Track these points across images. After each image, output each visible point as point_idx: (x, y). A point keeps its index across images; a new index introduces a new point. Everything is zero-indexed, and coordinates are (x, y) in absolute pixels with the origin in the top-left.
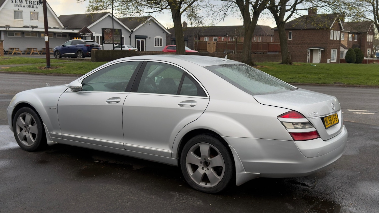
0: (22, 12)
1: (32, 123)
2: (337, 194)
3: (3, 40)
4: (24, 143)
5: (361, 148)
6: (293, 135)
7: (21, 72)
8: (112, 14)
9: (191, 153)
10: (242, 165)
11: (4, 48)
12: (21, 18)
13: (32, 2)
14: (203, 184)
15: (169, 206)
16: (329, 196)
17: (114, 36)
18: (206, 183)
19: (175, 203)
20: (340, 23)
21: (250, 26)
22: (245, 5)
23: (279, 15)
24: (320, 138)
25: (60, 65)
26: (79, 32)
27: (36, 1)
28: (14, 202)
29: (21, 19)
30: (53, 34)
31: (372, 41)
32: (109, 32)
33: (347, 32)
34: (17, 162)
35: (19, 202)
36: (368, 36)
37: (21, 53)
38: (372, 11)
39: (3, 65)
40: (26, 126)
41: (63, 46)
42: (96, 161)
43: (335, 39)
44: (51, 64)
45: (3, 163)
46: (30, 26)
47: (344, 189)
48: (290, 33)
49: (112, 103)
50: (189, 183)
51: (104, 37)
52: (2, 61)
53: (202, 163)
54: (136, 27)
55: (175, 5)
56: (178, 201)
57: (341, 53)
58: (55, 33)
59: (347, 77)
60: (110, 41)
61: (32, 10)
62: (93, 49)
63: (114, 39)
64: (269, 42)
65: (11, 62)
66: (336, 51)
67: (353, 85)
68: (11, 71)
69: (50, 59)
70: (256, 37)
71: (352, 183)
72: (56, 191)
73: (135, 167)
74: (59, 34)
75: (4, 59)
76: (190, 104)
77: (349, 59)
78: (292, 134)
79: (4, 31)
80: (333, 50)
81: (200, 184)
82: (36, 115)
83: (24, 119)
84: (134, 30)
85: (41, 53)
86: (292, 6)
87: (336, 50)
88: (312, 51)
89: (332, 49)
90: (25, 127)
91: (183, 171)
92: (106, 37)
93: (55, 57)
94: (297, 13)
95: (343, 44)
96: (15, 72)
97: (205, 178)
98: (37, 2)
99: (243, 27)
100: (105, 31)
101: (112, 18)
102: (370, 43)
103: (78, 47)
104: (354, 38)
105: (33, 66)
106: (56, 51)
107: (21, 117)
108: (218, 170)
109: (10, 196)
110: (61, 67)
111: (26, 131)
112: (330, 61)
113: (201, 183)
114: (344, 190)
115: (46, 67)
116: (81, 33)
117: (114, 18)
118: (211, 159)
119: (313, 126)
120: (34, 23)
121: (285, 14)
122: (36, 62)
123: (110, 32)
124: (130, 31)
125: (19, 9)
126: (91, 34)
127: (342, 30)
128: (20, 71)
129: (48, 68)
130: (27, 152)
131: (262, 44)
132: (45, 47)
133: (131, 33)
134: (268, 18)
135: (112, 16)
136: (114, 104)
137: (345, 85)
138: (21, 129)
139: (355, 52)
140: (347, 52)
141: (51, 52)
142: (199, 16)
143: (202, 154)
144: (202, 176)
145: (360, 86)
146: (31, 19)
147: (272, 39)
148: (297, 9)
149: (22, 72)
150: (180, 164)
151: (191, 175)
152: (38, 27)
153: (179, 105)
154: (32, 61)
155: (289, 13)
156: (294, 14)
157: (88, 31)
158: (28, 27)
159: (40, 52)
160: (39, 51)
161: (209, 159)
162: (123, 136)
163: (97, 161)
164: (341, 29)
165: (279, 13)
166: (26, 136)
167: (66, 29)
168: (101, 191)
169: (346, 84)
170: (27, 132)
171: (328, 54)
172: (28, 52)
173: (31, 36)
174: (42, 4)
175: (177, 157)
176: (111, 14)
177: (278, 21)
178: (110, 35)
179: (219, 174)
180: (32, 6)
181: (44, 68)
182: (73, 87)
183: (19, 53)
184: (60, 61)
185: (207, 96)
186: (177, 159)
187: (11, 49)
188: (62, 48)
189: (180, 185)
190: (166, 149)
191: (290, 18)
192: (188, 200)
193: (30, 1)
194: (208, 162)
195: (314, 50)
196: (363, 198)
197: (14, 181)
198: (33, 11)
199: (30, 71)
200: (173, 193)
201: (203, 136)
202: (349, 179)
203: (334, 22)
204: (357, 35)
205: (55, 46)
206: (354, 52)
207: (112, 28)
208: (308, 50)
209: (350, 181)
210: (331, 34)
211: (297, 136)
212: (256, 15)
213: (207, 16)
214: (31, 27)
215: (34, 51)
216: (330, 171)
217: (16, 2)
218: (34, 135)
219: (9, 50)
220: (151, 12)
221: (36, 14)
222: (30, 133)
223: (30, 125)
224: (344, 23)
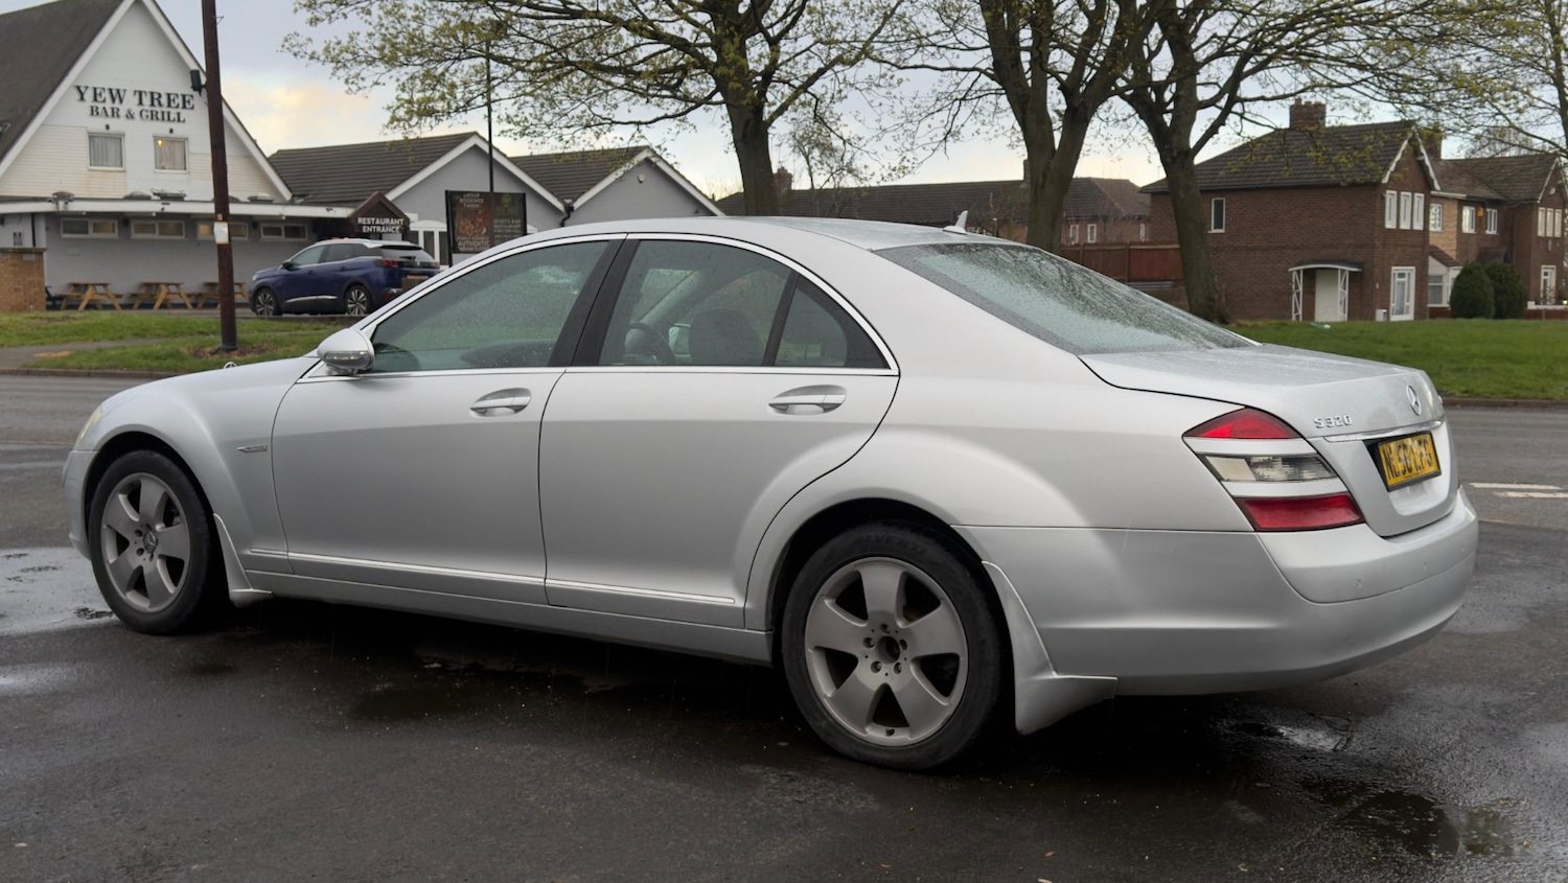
0: (119, 138)
1: (168, 516)
2: (1444, 769)
3: (45, 250)
4: (133, 599)
5: (1537, 609)
6: (1251, 510)
7: (118, 371)
8: (487, 139)
9: (827, 602)
10: (1041, 647)
11: (47, 284)
12: (119, 163)
13: (160, 96)
14: (876, 734)
15: (737, 815)
16: (1411, 774)
17: (496, 221)
18: (890, 728)
19: (762, 803)
20: (1423, 161)
21: (1052, 168)
22: (1029, 82)
23: (1168, 124)
24: (1364, 525)
25: (275, 341)
26: (355, 216)
27: (177, 95)
28: (95, 806)
29: (116, 166)
30: (246, 224)
31: (1558, 234)
32: (474, 206)
33: (1454, 199)
34: (103, 671)
35: (114, 808)
36: (1541, 214)
37: (117, 302)
38: (1554, 106)
39: (42, 344)
40: (143, 530)
41: (288, 266)
42: (432, 663)
43: (1405, 226)
44: (240, 336)
45: (46, 674)
46: (155, 194)
47: (1470, 752)
48: (1219, 205)
49: (493, 415)
50: (818, 732)
51: (456, 225)
52: (38, 328)
53: (872, 643)
54: (583, 193)
55: (742, 89)
56: (776, 796)
57: (1430, 284)
58: (253, 222)
59: (1459, 370)
60: (479, 244)
61: (162, 128)
62: (409, 277)
63: (496, 234)
64: (1131, 244)
65: (76, 334)
66: (1409, 274)
67: (1488, 397)
68: (73, 368)
69: (237, 320)
70: (1077, 226)
71: (1504, 729)
72: (270, 767)
73: (593, 684)
74: (272, 225)
75: (46, 322)
76: (819, 398)
77: (1466, 304)
78: (1248, 505)
79: (48, 215)
80: (1397, 272)
81: (866, 733)
82: (184, 479)
83: (134, 500)
84: (577, 205)
85: (200, 301)
86: (1222, 84)
87: (1411, 270)
88: (1310, 277)
89: (1394, 268)
90: (139, 533)
91: (792, 682)
92: (463, 228)
93: (254, 315)
94: (1246, 115)
95: (1439, 246)
96: (93, 371)
97: (887, 709)
98: (180, 98)
99: (1022, 186)
100: (461, 201)
101: (486, 156)
102: (1550, 243)
103: (347, 270)
104: (1483, 222)
105: (167, 347)
106: (261, 289)
107: (122, 492)
108: (938, 670)
109: (78, 786)
110: (281, 346)
111: (140, 552)
112: (1387, 315)
113: (867, 730)
114: (1470, 755)
115: (217, 347)
116: (360, 220)
117: (495, 155)
118: (911, 625)
119: (1334, 473)
120: (171, 182)
121: (1193, 119)
122: (175, 333)
123: (477, 206)
124: (560, 206)
125: (111, 126)
126: (402, 220)
127: (1435, 190)
128: (111, 367)
129: (228, 351)
130: (144, 637)
131: (1104, 250)
132: (214, 277)
133: (566, 216)
134: (1125, 140)
135: (486, 148)
136: (503, 417)
137: (1453, 398)
138: (122, 544)
139: (1492, 277)
140: (1458, 280)
141: (239, 298)
142: (845, 138)
143: (870, 607)
144: (870, 698)
145: (1519, 401)
146: (156, 168)
147: (1143, 232)
148: (1243, 96)
149: (122, 369)
150: (781, 655)
151: (825, 696)
152: (185, 195)
153: (771, 405)
154: (164, 329)
155: (1213, 113)
156: (1232, 118)
157: (390, 211)
158: (148, 198)
159: (192, 300)
160: (189, 296)
161: (900, 624)
162: (544, 548)
163: (436, 665)
164: (1428, 185)
165: (1170, 115)
166: (140, 569)
167: (302, 204)
168: (454, 764)
169: (1458, 394)
170: (146, 555)
171: (1377, 286)
172: (145, 298)
173: (156, 236)
174: (204, 91)
175: (766, 625)
176: (484, 139)
177: (1166, 147)
178: (481, 220)
179: (945, 689)
180: (163, 113)
181: (212, 354)
182: (334, 355)
183: (109, 302)
184: (275, 327)
185: (887, 366)
186: (767, 635)
187: (76, 286)
188: (286, 275)
189: (784, 744)
190: (720, 594)
191: (1217, 133)
192: (815, 794)
193: (152, 94)
194: (898, 638)
195: (1318, 273)
196: (1554, 781)
197: (92, 736)
198: (167, 133)
199: (155, 364)
200: (752, 771)
201: (874, 532)
202: (1489, 715)
203: (1398, 157)
204: (1494, 211)
205: (253, 272)
206: (1486, 278)
207: (488, 190)
208: (1295, 274)
209: (1494, 723)
210: (1387, 204)
211: (1268, 513)
212: (1078, 119)
213: (877, 136)
214: (156, 197)
215: (170, 296)
216: (1411, 691)
217: (95, 100)
218: (174, 566)
219: (69, 292)
220: (646, 123)
221: (177, 148)
222: (161, 556)
223: (159, 522)
224: (1441, 164)
